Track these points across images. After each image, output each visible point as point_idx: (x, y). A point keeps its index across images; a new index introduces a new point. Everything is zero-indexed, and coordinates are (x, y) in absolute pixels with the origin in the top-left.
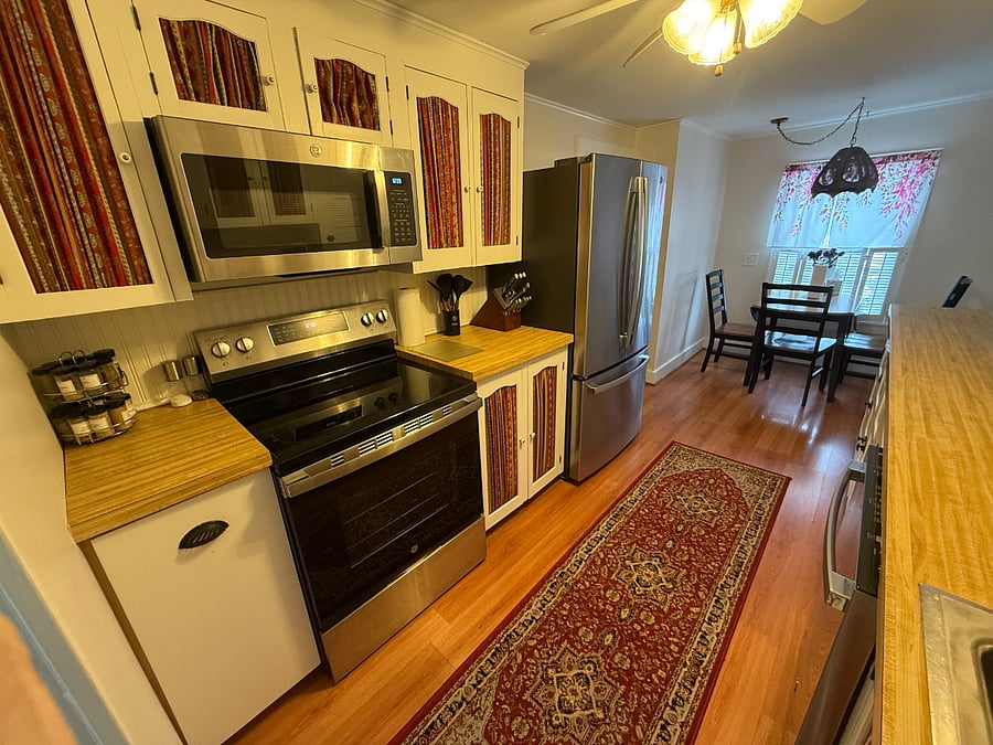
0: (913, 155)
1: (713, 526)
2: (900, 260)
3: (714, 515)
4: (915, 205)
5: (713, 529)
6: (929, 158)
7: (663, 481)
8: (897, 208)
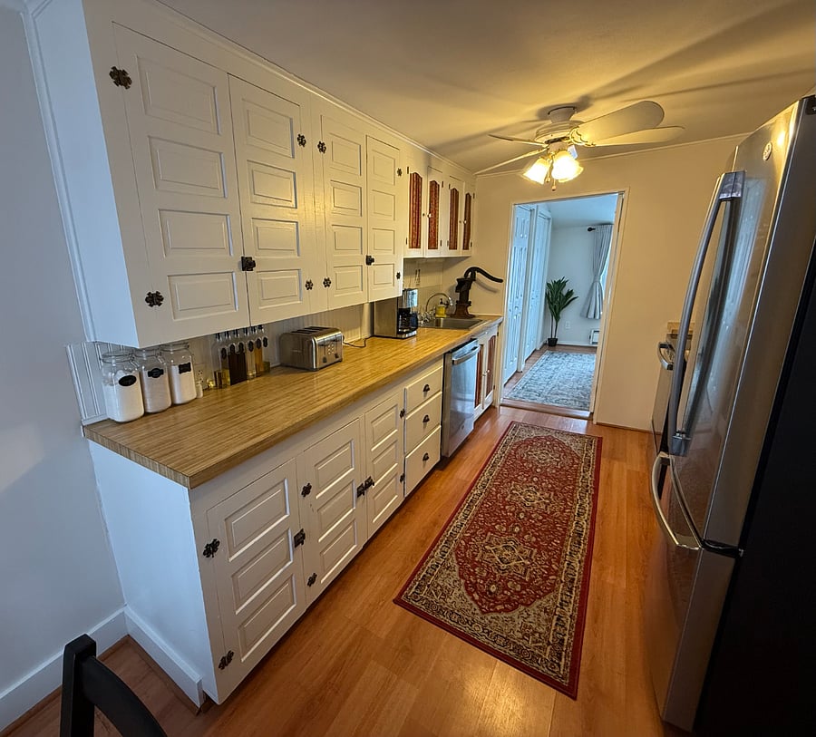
1: (489, 534)
3: (488, 544)
5: (488, 531)
7: (553, 586)
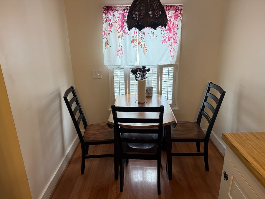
0: (171, 7)
2: (175, 72)
4: (177, 38)
6: (178, 9)
8: (169, 40)
